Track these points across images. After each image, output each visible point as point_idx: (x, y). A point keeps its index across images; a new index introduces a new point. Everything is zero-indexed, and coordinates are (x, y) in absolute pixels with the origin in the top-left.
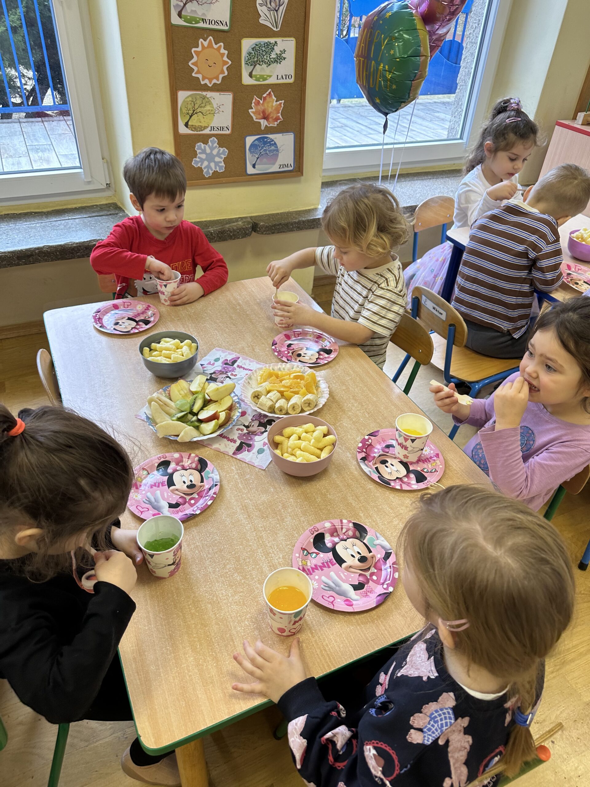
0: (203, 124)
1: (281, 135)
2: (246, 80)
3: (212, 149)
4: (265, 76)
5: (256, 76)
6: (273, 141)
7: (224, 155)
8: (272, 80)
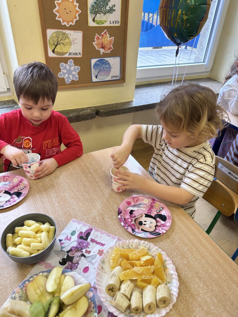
0: (64, 51)
1: (112, 58)
2: (91, 24)
3: (70, 66)
4: (103, 21)
5: (97, 21)
6: (108, 62)
7: (78, 70)
8: (107, 24)
